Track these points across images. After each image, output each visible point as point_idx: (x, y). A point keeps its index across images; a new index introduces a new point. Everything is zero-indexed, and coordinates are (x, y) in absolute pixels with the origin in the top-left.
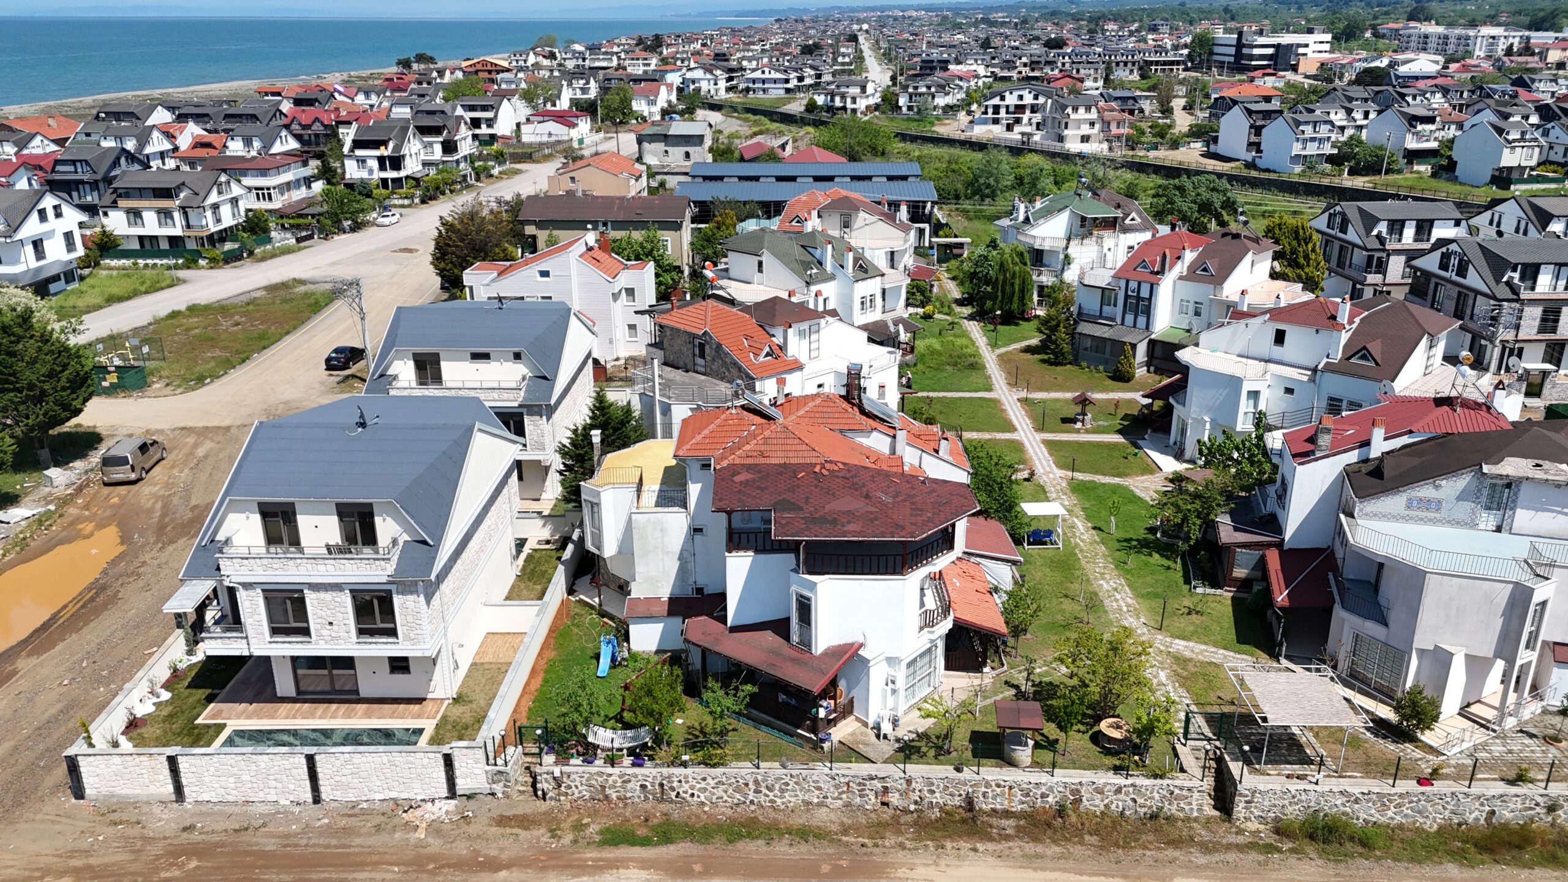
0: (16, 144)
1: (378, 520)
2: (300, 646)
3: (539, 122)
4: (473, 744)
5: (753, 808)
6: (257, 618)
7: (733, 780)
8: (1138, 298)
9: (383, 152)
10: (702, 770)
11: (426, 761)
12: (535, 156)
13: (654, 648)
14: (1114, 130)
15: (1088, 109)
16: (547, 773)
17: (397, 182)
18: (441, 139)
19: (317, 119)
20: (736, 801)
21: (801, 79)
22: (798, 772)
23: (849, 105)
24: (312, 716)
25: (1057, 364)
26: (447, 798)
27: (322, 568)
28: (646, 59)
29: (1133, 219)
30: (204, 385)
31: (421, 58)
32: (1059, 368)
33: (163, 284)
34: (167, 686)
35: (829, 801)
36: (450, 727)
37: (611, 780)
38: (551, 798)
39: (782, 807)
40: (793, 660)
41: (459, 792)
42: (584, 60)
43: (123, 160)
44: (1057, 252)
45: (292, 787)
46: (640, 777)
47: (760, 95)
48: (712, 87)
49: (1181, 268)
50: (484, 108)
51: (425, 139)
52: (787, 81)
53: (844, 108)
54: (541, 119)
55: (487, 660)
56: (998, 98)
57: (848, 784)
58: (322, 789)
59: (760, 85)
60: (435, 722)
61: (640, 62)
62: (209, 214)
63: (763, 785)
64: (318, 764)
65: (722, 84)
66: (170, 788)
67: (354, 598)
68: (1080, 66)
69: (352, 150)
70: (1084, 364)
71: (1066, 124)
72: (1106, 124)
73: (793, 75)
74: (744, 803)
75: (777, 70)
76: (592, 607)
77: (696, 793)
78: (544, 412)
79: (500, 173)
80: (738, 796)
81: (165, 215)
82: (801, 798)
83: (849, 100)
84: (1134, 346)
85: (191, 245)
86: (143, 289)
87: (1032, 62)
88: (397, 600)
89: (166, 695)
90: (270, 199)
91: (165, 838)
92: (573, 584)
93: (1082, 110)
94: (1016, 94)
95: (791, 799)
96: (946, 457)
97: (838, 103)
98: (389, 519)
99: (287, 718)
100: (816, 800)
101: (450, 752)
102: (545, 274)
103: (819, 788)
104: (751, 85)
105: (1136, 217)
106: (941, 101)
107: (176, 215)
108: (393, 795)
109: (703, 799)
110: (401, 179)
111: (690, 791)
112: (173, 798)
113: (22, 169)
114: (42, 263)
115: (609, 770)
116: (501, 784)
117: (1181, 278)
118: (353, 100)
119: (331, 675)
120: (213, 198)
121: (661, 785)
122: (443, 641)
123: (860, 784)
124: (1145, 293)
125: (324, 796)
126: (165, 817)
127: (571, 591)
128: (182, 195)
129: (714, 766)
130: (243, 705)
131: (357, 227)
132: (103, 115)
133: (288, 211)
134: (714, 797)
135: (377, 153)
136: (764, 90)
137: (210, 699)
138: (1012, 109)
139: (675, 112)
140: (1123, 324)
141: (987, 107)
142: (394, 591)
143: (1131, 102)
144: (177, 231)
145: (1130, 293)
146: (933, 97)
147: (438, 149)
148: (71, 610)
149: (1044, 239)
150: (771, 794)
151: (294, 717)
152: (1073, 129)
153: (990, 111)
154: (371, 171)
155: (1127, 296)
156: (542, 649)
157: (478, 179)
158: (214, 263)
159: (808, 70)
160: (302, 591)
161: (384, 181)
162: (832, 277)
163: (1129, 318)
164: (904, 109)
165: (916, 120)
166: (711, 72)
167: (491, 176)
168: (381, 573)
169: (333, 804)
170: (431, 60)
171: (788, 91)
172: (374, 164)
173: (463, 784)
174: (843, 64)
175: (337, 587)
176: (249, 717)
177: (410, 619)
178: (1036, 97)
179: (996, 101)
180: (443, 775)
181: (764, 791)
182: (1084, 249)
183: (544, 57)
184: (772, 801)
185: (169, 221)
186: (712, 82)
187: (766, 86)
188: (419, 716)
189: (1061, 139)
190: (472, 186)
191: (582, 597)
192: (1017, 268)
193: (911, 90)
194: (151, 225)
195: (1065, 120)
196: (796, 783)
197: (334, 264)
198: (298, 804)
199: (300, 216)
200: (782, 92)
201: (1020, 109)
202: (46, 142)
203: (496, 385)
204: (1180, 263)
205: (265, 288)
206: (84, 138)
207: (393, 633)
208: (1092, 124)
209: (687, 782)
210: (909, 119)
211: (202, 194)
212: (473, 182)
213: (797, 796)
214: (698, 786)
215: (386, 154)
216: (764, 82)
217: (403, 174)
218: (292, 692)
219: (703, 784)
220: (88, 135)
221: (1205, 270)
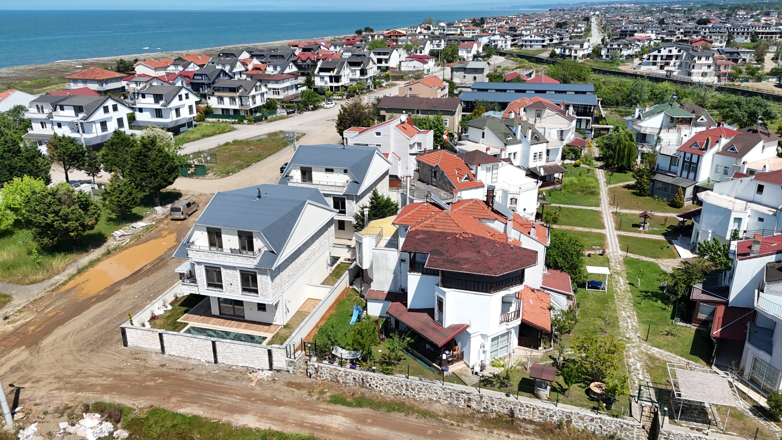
0: (183, 66)
1: (254, 240)
2: (218, 293)
3: (410, 61)
4: (281, 346)
5: (404, 397)
6: (202, 278)
7: (396, 382)
8: (691, 163)
9: (332, 74)
10: (382, 375)
11: (260, 351)
12: (405, 77)
13: (378, 315)
14: (722, 70)
15: (707, 58)
16: (312, 365)
17: (337, 88)
18: (360, 68)
19: (308, 58)
20: (397, 393)
21: (551, 40)
22: (427, 383)
23: (573, 54)
24: (223, 325)
25: (640, 195)
26: (269, 370)
27: (228, 259)
28: (474, 30)
29: (702, 120)
30: (229, 175)
31: (367, 29)
32: (641, 198)
33: (227, 130)
34: (171, 304)
35: (441, 400)
36: (278, 338)
37: (340, 373)
38: (313, 377)
39: (418, 399)
40: (434, 329)
41: (274, 368)
42: (444, 30)
43: (222, 75)
44: (654, 136)
45: (206, 354)
46: (353, 374)
47: (529, 48)
48: (504, 44)
49: (717, 148)
50: (385, 54)
51: (352, 68)
52: (543, 41)
53: (570, 56)
54: (411, 59)
55: (304, 310)
56: (657, 51)
57: (451, 393)
58: (218, 357)
59: (529, 43)
60: (272, 335)
61: (471, 31)
62: (250, 100)
63: (410, 387)
64: (217, 346)
65: (509, 43)
66: (160, 347)
67: (241, 274)
68: (712, 34)
69: (318, 73)
70: (656, 196)
71: (694, 66)
72: (718, 67)
73: (547, 38)
74: (401, 394)
75: (538, 36)
76: (358, 292)
77: (378, 386)
78: (354, 198)
79: (386, 85)
80: (398, 390)
81: (233, 99)
82: (428, 396)
83: (573, 52)
84: (684, 189)
85: (242, 114)
86: (218, 132)
87: (685, 32)
88: (259, 277)
89: (170, 308)
90: (279, 94)
91: (153, 368)
92: (354, 280)
93: (703, 59)
94: (667, 49)
95: (423, 396)
96: (534, 237)
97: (567, 52)
98: (259, 240)
99: (213, 324)
100: (435, 399)
101: (271, 349)
102: (378, 134)
103: (437, 393)
104: (524, 43)
105: (704, 118)
106: (625, 53)
107: (237, 100)
108: (247, 365)
109: (381, 389)
110: (339, 87)
111: (376, 385)
112: (160, 351)
113: (179, 77)
114: (179, 118)
115: (340, 368)
116: (292, 367)
117: (718, 153)
118: (329, 49)
119: (234, 308)
120: (253, 92)
121: (363, 379)
122: (280, 298)
123: (457, 394)
124: (694, 160)
125: (219, 361)
126: (156, 359)
127: (351, 284)
128: (240, 91)
129: (387, 374)
130: (198, 316)
131: (315, 108)
132: (221, 55)
133: (286, 100)
134: (387, 389)
135: (329, 74)
136: (531, 46)
137: (186, 312)
138: (664, 57)
139: (480, 57)
140: (681, 176)
141: (650, 56)
142: (257, 273)
143: (735, 55)
144: (237, 107)
145: (686, 160)
146: (621, 50)
147: (358, 73)
148: (148, 267)
149: (646, 128)
150: (413, 392)
151: (216, 324)
152: (697, 69)
153: (651, 58)
154: (326, 83)
155: (684, 161)
156: (329, 309)
157: (375, 88)
158: (250, 122)
159: (556, 36)
160: (220, 268)
161: (331, 87)
162: (520, 142)
163: (685, 173)
164: (604, 57)
165: (609, 63)
166: (504, 36)
167: (382, 86)
168: (252, 264)
169: (222, 365)
170: (372, 30)
171: (543, 46)
172: (327, 79)
173: (276, 365)
174: (577, 33)
175: (234, 268)
176: (198, 322)
177: (264, 286)
178: (679, 51)
179: (656, 53)
180: (267, 359)
181: (410, 390)
182: (669, 134)
183: (425, 29)
184: (413, 396)
185: (234, 102)
186: (504, 42)
187: (532, 44)
188: (267, 331)
189: (690, 74)
190: (372, 91)
191: (355, 287)
192: (627, 143)
193: (608, 47)
194: (227, 104)
195: (693, 64)
196: (426, 389)
197: (300, 125)
198: (209, 362)
199: (291, 102)
200: (540, 47)
201: (670, 57)
202: (195, 66)
203: (334, 184)
204: (718, 144)
205: (267, 134)
206: (212, 64)
207: (256, 291)
208: (709, 66)
209: (374, 380)
210: (606, 62)
211: (248, 91)
212: (373, 89)
213: (426, 395)
214: (379, 382)
215: (333, 75)
216: (531, 42)
217: (340, 84)
218: (218, 313)
219: (382, 382)
220: (213, 63)
221: (733, 149)
